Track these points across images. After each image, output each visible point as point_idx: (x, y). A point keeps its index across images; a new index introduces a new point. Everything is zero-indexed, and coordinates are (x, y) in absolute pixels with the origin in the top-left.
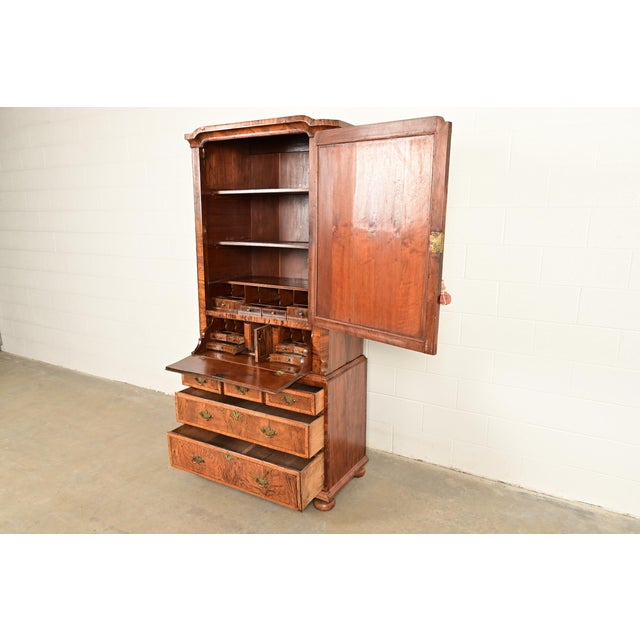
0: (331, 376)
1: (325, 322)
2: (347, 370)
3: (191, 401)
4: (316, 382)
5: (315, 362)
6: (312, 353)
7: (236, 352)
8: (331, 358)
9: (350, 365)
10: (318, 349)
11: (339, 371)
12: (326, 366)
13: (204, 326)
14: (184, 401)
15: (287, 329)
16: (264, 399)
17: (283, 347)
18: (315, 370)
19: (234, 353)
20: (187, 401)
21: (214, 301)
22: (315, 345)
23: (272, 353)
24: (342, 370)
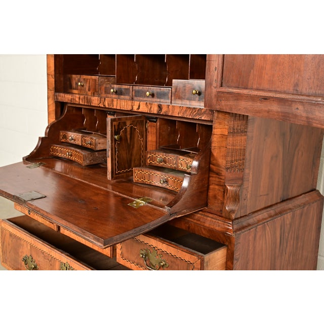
0: (244, 222)
1: (238, 97)
2: (281, 213)
3: (15, 236)
4: (211, 231)
5: (214, 188)
6: (208, 170)
7: (87, 162)
8: (249, 185)
9: (290, 205)
10: (222, 162)
11: (264, 214)
12: (236, 198)
13: (53, 120)
14: (8, 236)
15: (170, 122)
16: (114, 250)
17: (160, 156)
18: (214, 206)
19: (85, 164)
20: (11, 235)
21: (70, 80)
22: (215, 153)
23: (139, 166)
24: (271, 211)
